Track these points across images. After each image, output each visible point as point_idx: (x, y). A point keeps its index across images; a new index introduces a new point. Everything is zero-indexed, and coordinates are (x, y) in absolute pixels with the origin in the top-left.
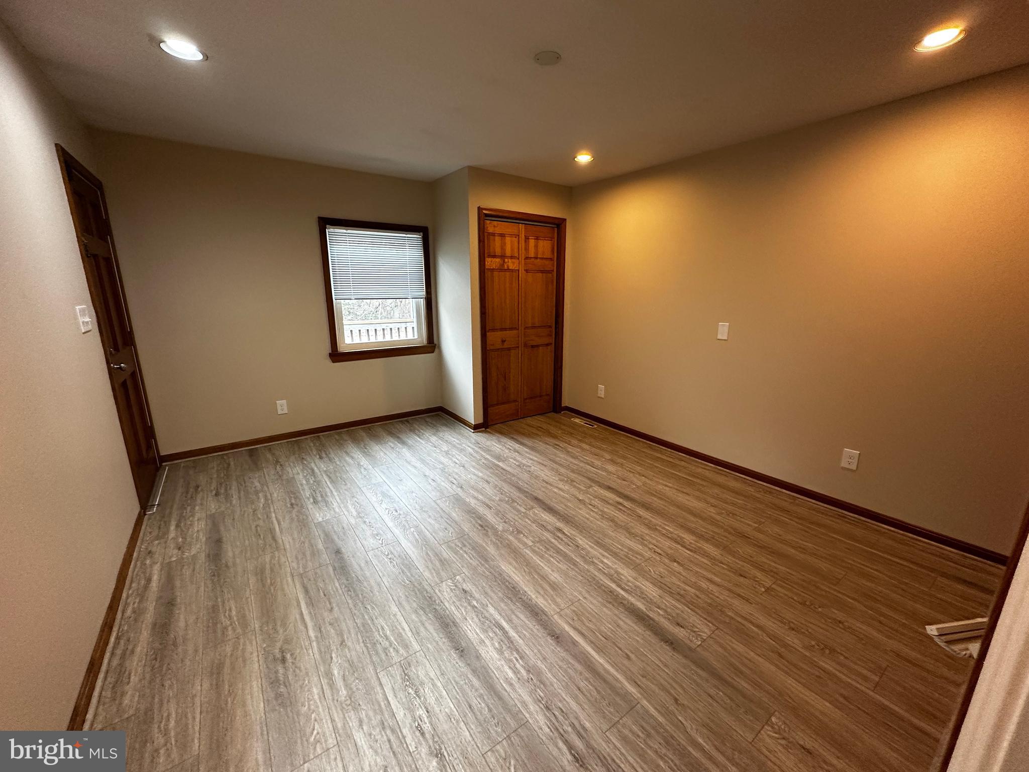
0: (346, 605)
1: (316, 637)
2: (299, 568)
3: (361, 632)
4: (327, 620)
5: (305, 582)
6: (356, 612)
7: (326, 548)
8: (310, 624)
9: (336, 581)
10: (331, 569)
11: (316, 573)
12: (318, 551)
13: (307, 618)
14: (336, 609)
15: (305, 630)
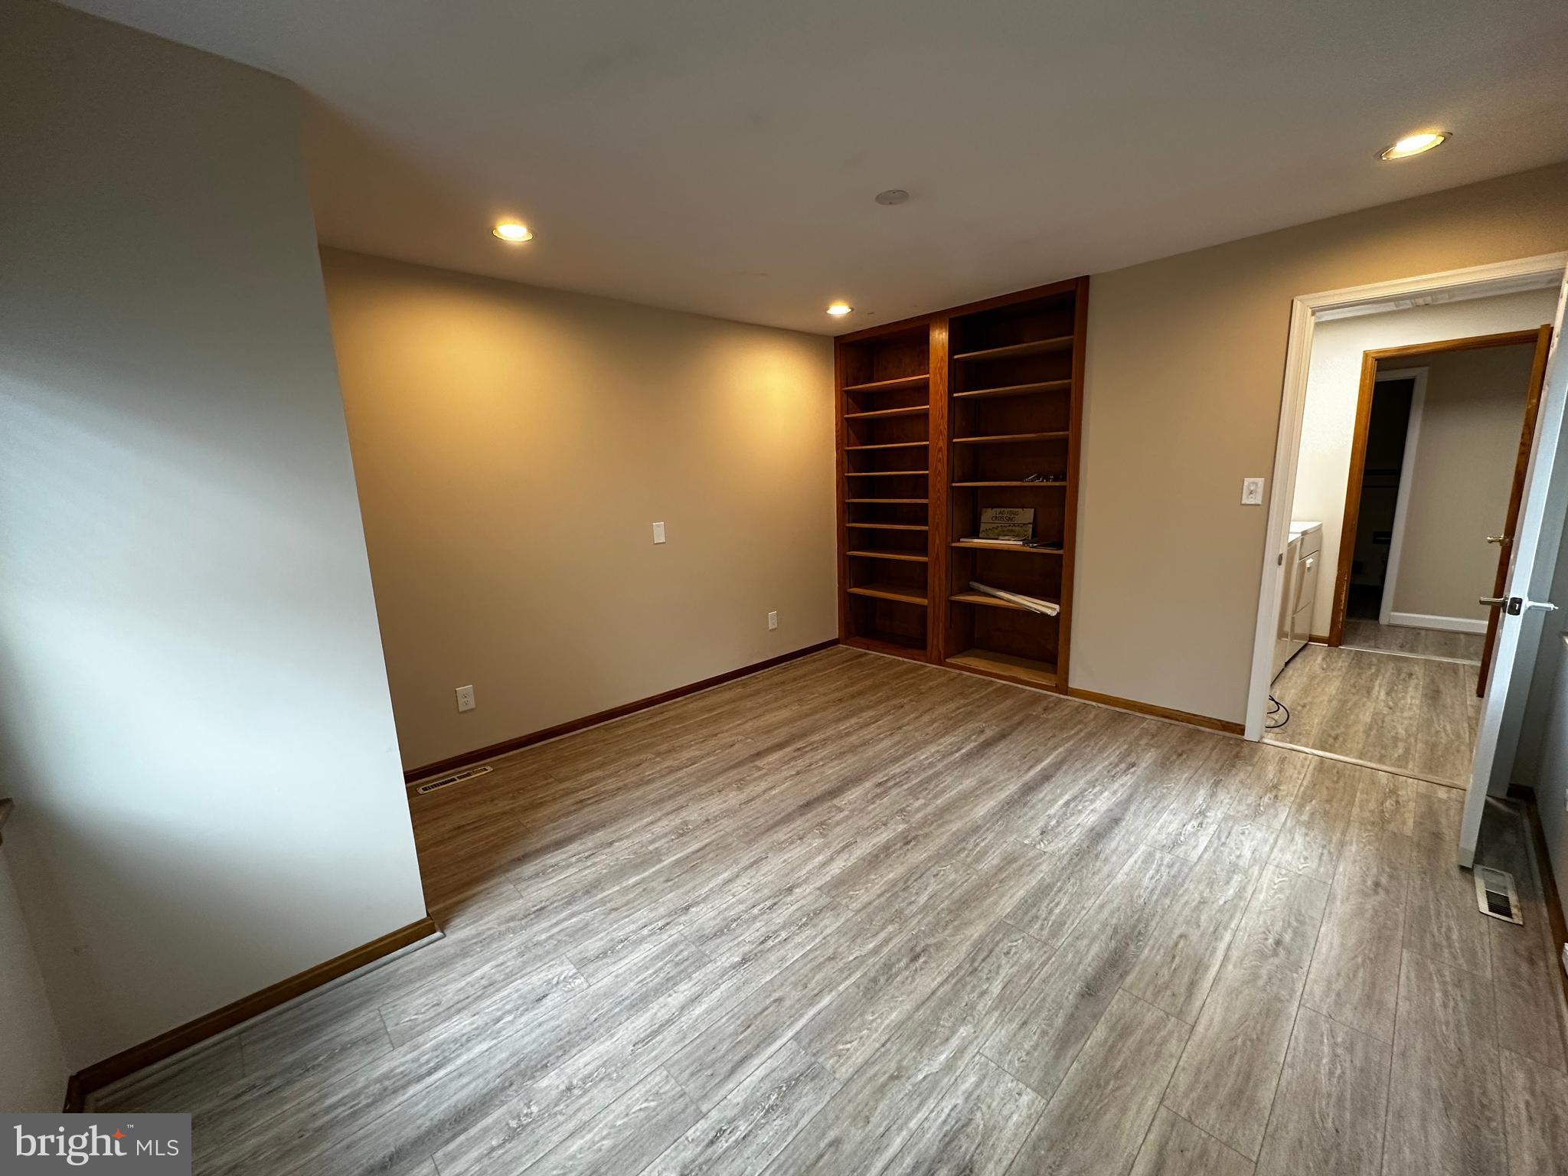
0: (1162, 923)
1: (1225, 928)
2: (1171, 1033)
3: (1175, 894)
4: (1198, 933)
5: (1182, 999)
6: (1159, 910)
7: (1096, 1017)
8: (1222, 946)
9: (1142, 957)
10: (1129, 979)
11: (1156, 995)
12: (1112, 1029)
13: (1220, 955)
14: (1177, 932)
15: (1233, 945)
